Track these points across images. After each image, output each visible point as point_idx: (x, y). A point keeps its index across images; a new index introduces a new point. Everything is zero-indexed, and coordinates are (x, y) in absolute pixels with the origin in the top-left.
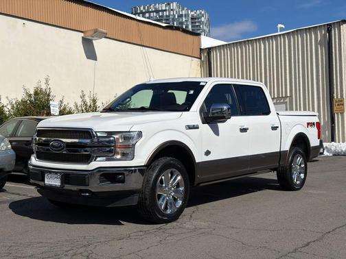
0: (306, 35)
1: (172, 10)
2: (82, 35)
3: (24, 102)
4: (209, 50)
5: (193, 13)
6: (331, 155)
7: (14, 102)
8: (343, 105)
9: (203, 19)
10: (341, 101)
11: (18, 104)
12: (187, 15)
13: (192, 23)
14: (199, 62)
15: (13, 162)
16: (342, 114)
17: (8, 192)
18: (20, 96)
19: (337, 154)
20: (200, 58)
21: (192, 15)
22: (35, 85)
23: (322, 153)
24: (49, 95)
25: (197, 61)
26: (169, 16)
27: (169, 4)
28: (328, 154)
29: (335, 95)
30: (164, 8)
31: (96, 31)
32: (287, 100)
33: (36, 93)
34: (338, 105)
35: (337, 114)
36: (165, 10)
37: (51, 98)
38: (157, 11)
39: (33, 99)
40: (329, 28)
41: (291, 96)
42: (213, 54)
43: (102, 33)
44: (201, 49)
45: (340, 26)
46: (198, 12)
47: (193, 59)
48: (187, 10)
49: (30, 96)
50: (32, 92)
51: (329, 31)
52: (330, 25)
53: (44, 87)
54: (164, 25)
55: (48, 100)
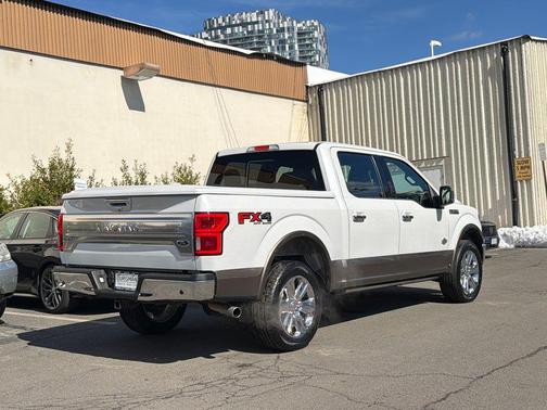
0: (469, 61)
1: (267, 21)
2: (121, 73)
3: (34, 181)
4: (320, 88)
5: (300, 25)
6: (513, 246)
7: (19, 182)
8: (529, 167)
9: (316, 34)
10: (527, 162)
11: (25, 184)
12: (290, 29)
13: (300, 40)
14: (305, 108)
15: (15, 279)
16: (529, 181)
17: (7, 325)
18: (27, 172)
19: (521, 246)
20: (307, 101)
21: (300, 29)
22: (50, 154)
23: (496, 246)
24: (72, 169)
25: (301, 106)
26: (263, 31)
27: (262, 13)
28: (508, 246)
29: (516, 153)
30: (254, 19)
31: (142, 67)
32: (443, 162)
33: (52, 167)
34: (522, 168)
35: (521, 181)
36: (257, 22)
37: (75, 173)
38: (244, 24)
39: (47, 175)
40: (504, 49)
41: (449, 156)
42: (327, 94)
43: (152, 69)
44: (307, 87)
45: (520, 45)
46: (308, 23)
47: (296, 102)
48: (291, 20)
49: (43, 171)
50: (46, 165)
51: (504, 54)
52: (505, 44)
53: (64, 156)
54: (249, 52)
55: (71, 177)
